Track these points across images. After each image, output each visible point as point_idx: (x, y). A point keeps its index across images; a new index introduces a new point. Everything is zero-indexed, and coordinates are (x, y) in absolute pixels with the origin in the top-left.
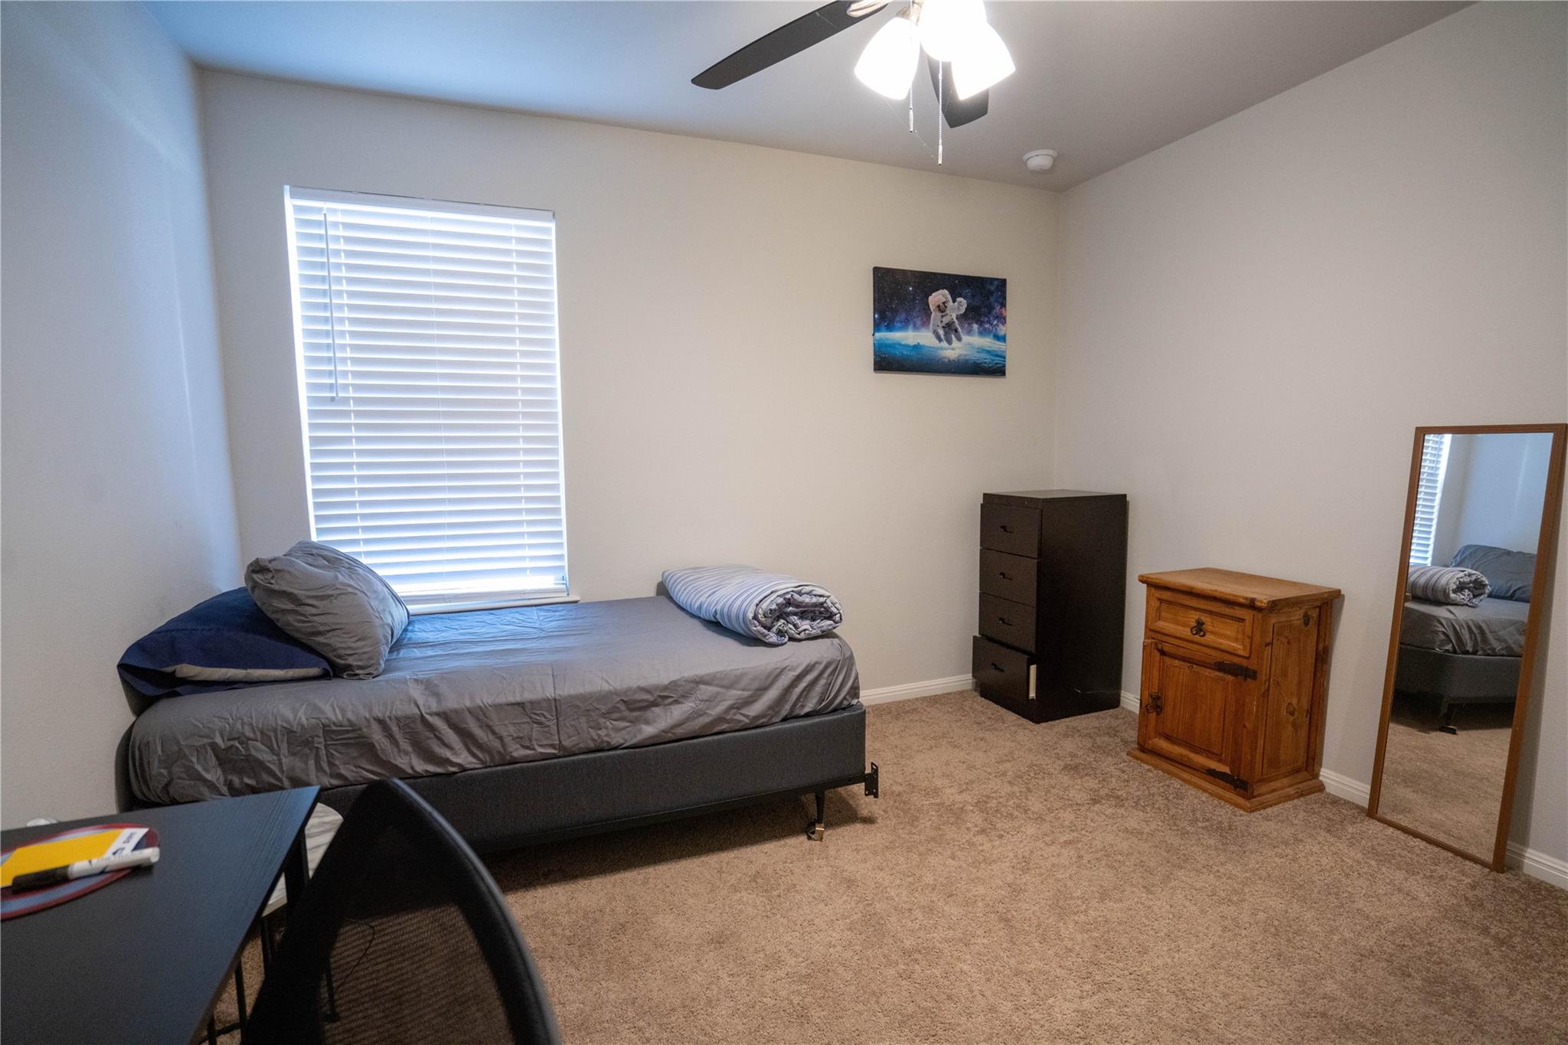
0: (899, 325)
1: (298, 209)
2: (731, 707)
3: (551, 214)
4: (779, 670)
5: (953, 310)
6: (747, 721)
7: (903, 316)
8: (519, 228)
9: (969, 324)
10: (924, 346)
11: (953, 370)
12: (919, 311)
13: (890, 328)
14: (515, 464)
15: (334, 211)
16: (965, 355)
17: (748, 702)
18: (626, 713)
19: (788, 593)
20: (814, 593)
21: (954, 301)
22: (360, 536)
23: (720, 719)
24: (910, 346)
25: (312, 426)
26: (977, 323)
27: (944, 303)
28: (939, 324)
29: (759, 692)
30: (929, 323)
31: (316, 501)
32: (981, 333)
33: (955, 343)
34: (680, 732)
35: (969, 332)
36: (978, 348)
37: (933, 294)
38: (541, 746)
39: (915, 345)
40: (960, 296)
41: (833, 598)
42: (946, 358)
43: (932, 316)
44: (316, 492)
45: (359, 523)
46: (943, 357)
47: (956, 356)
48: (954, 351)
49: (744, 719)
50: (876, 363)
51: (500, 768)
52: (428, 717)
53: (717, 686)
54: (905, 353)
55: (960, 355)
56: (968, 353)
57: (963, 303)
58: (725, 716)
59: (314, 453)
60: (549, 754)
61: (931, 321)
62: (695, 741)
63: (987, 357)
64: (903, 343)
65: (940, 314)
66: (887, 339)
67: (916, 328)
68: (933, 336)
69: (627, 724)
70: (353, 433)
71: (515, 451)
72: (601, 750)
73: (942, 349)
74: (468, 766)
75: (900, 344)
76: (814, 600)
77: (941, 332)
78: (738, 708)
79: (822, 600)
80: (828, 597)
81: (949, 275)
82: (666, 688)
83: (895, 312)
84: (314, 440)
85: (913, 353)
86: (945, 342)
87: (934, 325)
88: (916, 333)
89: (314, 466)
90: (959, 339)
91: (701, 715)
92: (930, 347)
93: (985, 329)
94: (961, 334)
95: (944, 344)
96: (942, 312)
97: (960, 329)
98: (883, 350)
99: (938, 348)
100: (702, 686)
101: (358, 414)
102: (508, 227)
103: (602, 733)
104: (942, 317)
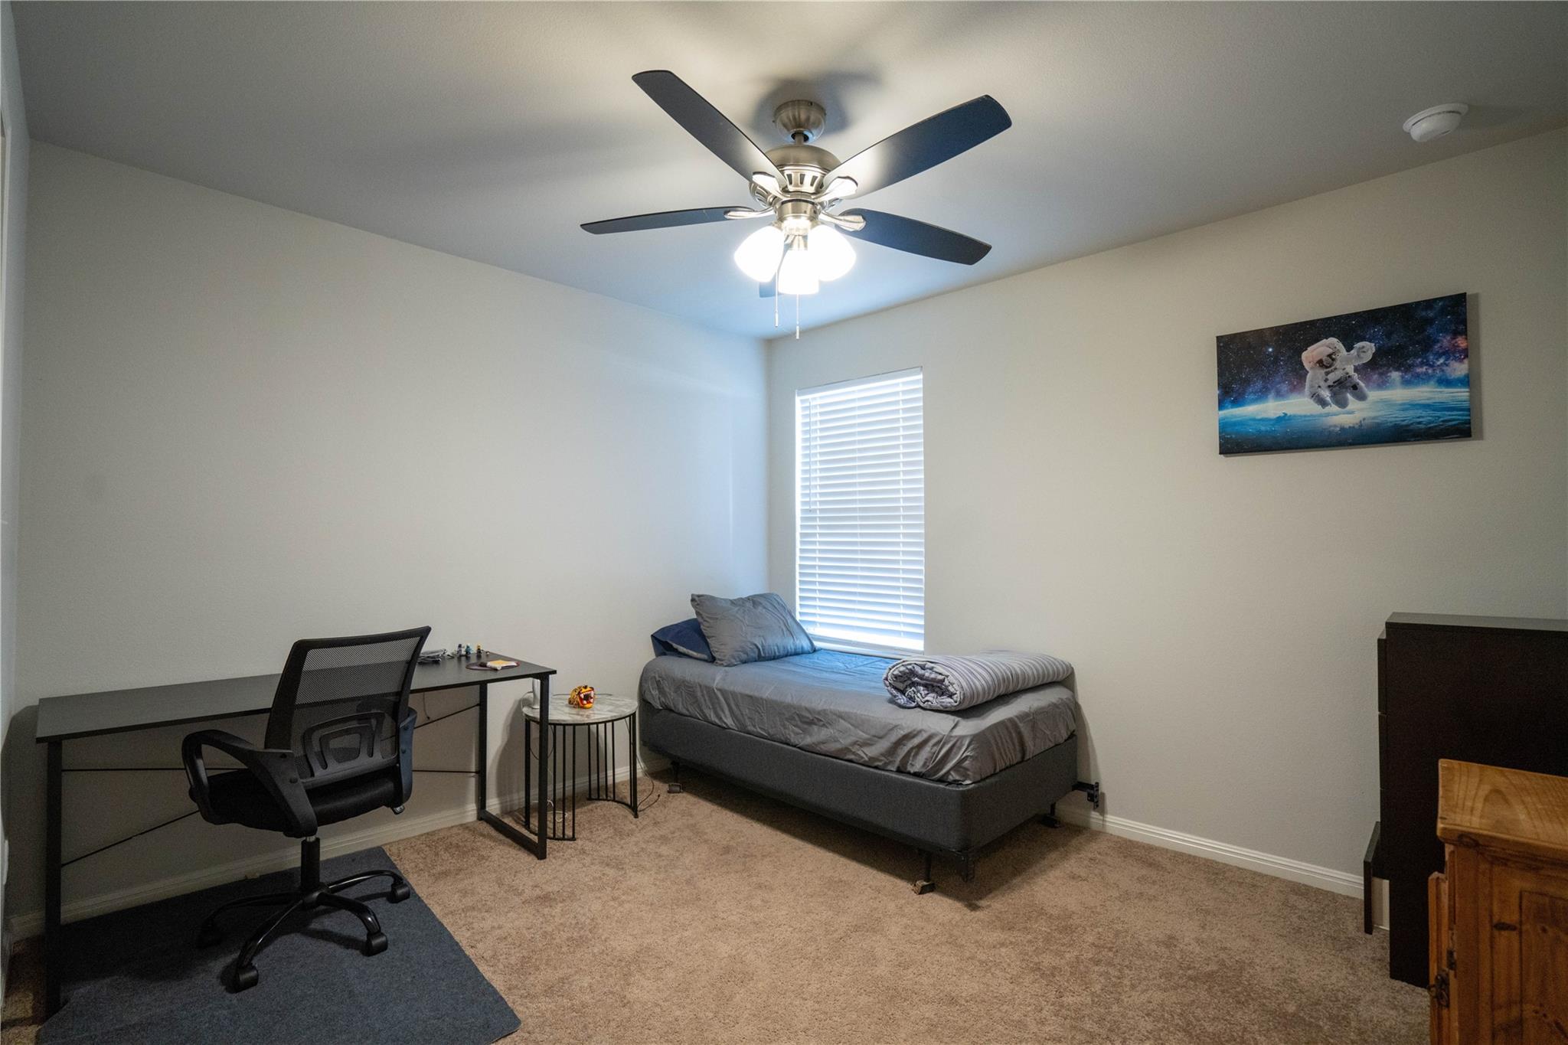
0: (1252, 397)
1: (803, 401)
2: (855, 743)
3: (919, 369)
4: (891, 726)
5: (1348, 361)
6: (867, 759)
7: (1259, 384)
8: (904, 383)
9: (1381, 374)
10: (1295, 416)
11: (1350, 441)
12: (1285, 374)
13: (1237, 402)
14: (897, 553)
15: (815, 399)
16: (1374, 418)
17: (866, 744)
18: (799, 723)
19: (910, 664)
20: (935, 669)
21: (1349, 349)
22: (818, 595)
23: (847, 750)
24: (1270, 420)
25: (802, 527)
26: (1397, 369)
27: (1330, 356)
28: (1322, 383)
29: (876, 739)
30: (1303, 386)
31: (801, 571)
32: (1406, 383)
33: (1353, 403)
34: (824, 748)
35: (1382, 385)
36: (1401, 405)
37: (1309, 349)
38: (760, 728)
39: (1279, 418)
40: (1363, 339)
41: (951, 678)
42: (1335, 426)
43: (1309, 376)
44: (802, 567)
45: (817, 587)
46: (1330, 426)
47: (1358, 421)
48: (1354, 413)
49: (864, 756)
50: (1221, 445)
51: (742, 734)
52: (716, 691)
53: (849, 723)
54: (1263, 428)
55: (1364, 419)
56: (1380, 413)
57: (1367, 349)
58: (851, 748)
59: (802, 543)
60: (762, 734)
61: (1307, 384)
62: (834, 760)
63: (1424, 414)
64: (1259, 417)
65: (1323, 371)
66: (1235, 416)
67: (1279, 395)
68: (1312, 401)
69: (801, 732)
70: (818, 531)
71: (897, 544)
72: (788, 744)
73: (1328, 415)
74: (731, 727)
75: (1254, 420)
76: (933, 676)
77: (1326, 394)
78: (861, 746)
79: (940, 677)
80: (947, 676)
81: (1341, 317)
82: (819, 713)
83: (1247, 382)
84: (803, 535)
85: (1277, 427)
86: (1333, 405)
87: (1312, 387)
88: (1277, 403)
89: (802, 551)
90: (1362, 397)
91: (835, 741)
92: (1305, 416)
93: (1418, 376)
94: (1365, 389)
95: (1334, 408)
96: (1327, 367)
97: (1362, 384)
98: (1229, 430)
99: (1321, 415)
100: (841, 721)
101: (822, 519)
102: (897, 385)
103: (787, 732)
104: (1327, 373)
